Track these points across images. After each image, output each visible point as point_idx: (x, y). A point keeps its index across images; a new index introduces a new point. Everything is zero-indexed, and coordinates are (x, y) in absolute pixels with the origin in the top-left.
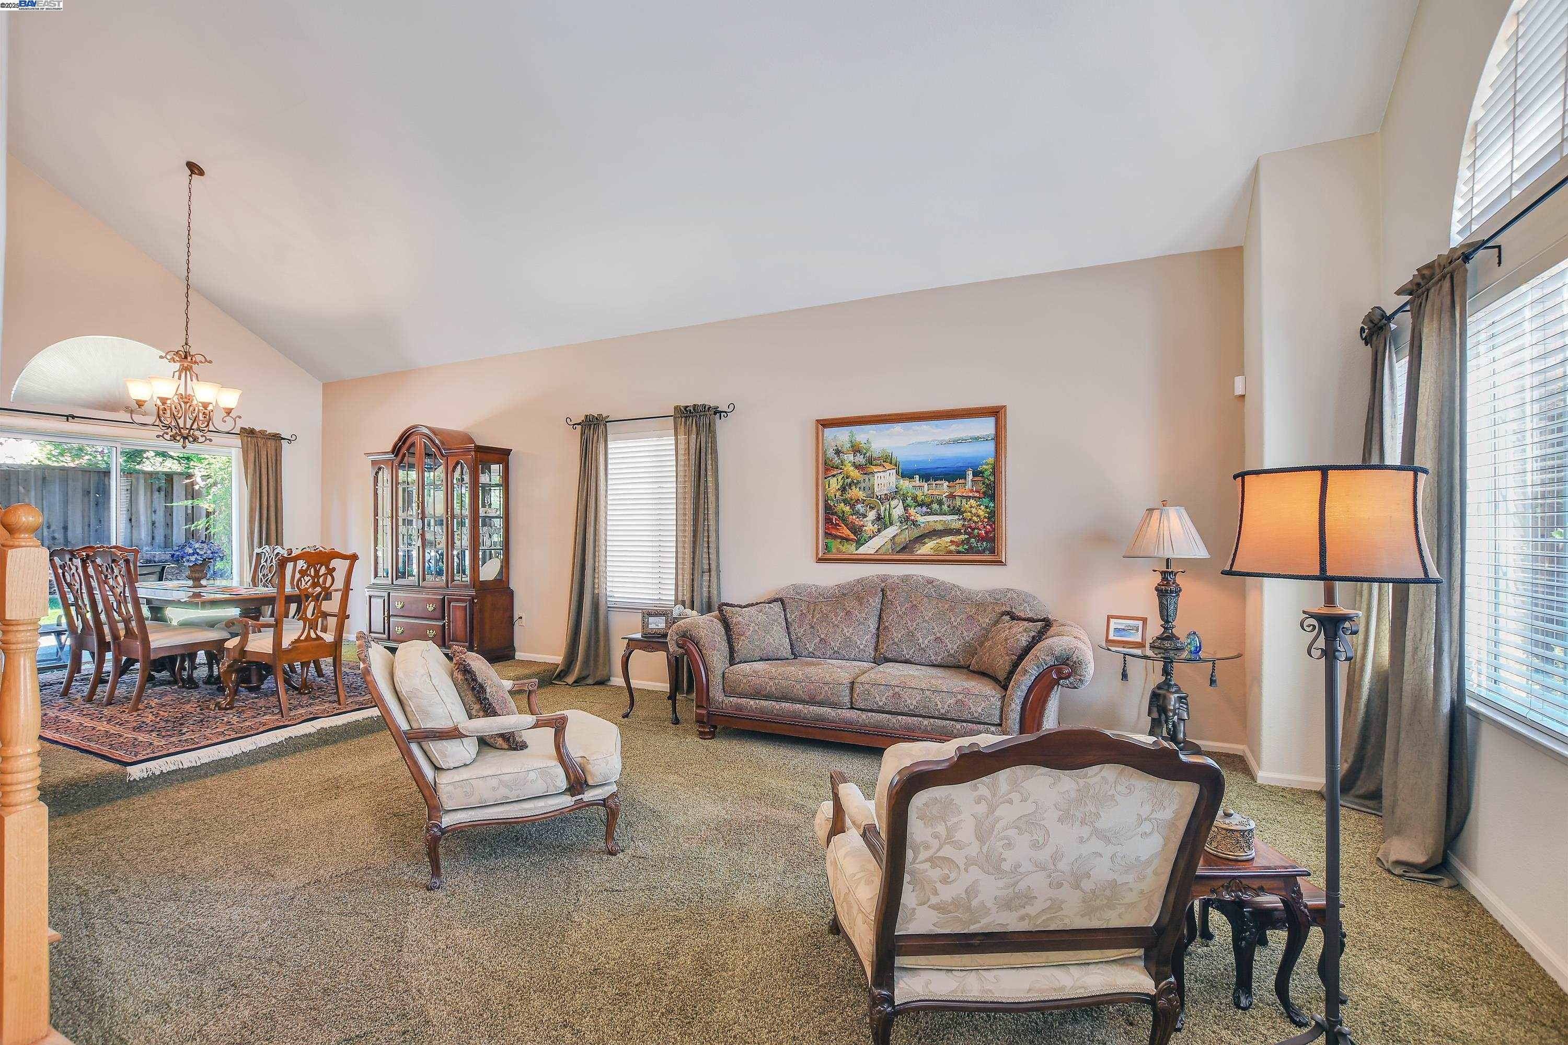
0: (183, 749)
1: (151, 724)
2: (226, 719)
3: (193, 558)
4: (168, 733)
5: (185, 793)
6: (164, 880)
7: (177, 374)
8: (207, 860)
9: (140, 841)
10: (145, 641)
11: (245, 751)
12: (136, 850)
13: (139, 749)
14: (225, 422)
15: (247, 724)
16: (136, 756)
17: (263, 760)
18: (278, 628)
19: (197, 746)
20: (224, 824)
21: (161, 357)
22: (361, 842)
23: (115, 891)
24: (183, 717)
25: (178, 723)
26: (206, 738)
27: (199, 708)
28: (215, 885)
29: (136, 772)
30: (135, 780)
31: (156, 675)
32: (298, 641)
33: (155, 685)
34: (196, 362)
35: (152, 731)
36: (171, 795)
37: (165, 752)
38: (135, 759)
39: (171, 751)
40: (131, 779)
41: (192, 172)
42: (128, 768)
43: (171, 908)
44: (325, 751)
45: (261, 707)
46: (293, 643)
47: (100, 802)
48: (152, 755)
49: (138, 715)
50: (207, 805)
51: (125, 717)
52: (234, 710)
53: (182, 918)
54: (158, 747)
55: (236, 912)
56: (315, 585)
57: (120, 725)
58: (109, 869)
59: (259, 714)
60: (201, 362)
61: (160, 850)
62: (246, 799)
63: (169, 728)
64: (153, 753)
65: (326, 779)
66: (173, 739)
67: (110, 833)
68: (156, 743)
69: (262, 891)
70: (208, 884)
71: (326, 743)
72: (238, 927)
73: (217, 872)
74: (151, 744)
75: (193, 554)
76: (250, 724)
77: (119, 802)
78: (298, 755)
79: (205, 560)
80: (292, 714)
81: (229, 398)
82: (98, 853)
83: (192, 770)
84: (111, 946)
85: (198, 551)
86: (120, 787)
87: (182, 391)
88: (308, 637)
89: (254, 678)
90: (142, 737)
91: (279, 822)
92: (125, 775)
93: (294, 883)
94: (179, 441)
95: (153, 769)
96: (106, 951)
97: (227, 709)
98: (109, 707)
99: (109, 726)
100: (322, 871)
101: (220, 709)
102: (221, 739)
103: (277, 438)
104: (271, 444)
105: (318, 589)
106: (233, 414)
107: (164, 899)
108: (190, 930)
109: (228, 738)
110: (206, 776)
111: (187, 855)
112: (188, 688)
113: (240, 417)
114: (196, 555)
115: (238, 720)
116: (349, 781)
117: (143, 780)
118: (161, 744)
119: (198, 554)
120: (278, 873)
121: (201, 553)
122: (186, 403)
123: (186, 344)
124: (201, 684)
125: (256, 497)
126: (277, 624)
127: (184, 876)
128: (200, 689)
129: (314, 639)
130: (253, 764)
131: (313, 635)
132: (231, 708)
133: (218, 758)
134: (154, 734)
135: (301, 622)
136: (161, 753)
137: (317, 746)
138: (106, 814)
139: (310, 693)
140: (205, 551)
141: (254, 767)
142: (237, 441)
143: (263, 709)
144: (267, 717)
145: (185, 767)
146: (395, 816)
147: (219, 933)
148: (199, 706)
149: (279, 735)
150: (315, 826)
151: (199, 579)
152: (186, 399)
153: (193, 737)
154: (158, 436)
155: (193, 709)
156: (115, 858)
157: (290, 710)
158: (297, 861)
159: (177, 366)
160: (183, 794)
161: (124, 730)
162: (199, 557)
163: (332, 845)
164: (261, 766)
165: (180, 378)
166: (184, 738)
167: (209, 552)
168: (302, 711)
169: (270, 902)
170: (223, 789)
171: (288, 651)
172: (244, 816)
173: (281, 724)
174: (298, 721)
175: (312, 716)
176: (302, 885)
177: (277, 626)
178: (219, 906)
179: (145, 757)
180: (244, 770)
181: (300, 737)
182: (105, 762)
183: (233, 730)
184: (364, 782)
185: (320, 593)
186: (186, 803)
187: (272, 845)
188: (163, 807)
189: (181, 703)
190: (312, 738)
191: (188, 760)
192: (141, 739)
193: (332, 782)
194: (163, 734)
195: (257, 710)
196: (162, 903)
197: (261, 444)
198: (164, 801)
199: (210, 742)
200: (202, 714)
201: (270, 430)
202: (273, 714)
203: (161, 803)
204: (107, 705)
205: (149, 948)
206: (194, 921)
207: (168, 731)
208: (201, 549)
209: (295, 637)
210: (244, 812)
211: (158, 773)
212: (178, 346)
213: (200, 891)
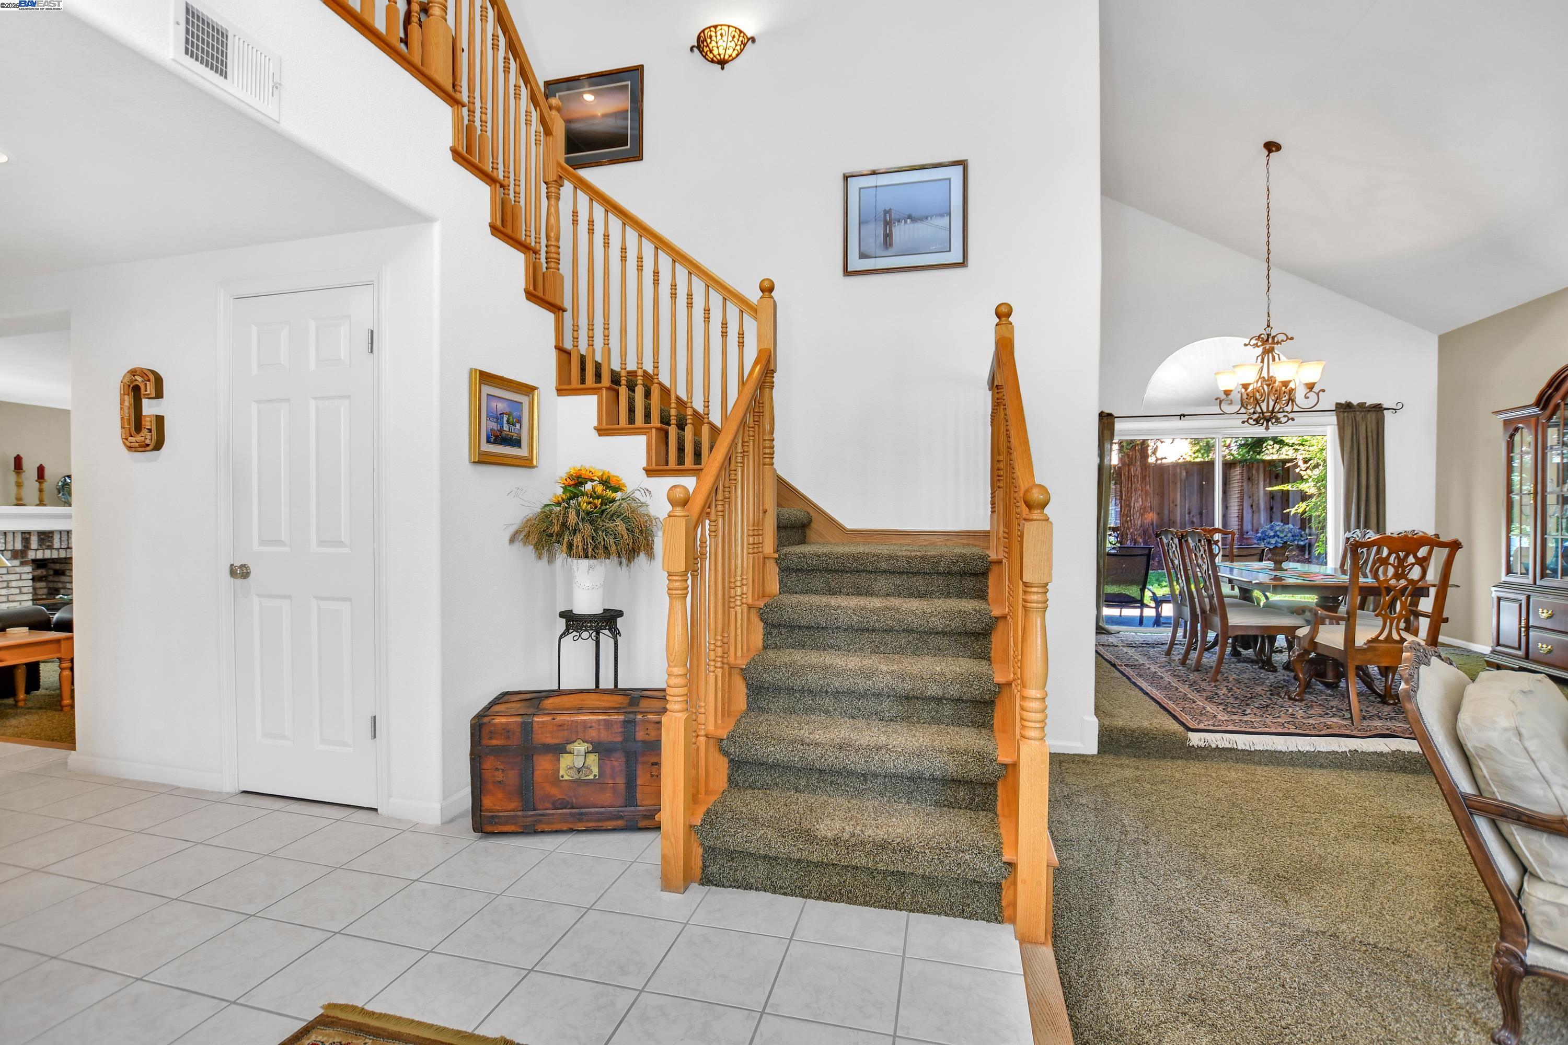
0: (1240, 729)
1: (1222, 697)
2: (1290, 710)
3: (1273, 541)
4: (1233, 710)
5: (1234, 773)
6: (1186, 853)
7: (1260, 358)
8: (1229, 852)
9: (1181, 806)
10: (1224, 618)
11: (1302, 750)
12: (1175, 812)
13: (1204, 718)
14: (1308, 398)
15: (1311, 721)
16: (1198, 724)
17: (1322, 766)
18: (1350, 622)
19: (1253, 730)
20: (1259, 821)
21: (1245, 345)
22: (1409, 914)
23: (1146, 843)
24: (1251, 698)
25: (1246, 702)
26: (1265, 725)
27: (1269, 693)
28: (1228, 881)
29: (1195, 739)
30: (1193, 746)
31: (1243, 652)
32: (1375, 640)
33: (1239, 662)
34: (1278, 343)
35: (1221, 704)
36: (1222, 772)
37: (1224, 728)
38: (1197, 727)
39: (1230, 728)
40: (1191, 745)
41: (1270, 151)
42: (1190, 734)
43: (1182, 882)
44: (1399, 780)
45: (1332, 707)
46: (1369, 642)
47: (1165, 757)
48: (1211, 728)
49: (1215, 686)
50: (1250, 794)
51: (1204, 685)
52: (1303, 703)
53: (1187, 898)
54: (1219, 721)
55: (1236, 922)
56: (1397, 576)
57: (1198, 691)
58: (1150, 820)
59: (1327, 714)
60: (1283, 341)
61: (1194, 822)
62: (1289, 802)
63: (1236, 705)
64: (1214, 725)
65: (1388, 814)
66: (1235, 717)
67: (1162, 787)
68: (1219, 717)
69: (1270, 913)
70: (1221, 877)
71: (1403, 770)
72: (1231, 939)
73: (1234, 869)
74: (1215, 716)
75: (1274, 536)
76: (1314, 722)
77: (1180, 762)
78: (1363, 773)
79: (1285, 543)
80: (1365, 724)
81: (1311, 372)
82: (1147, 802)
83: (1246, 753)
84: (1125, 893)
85: (1278, 533)
86: (1181, 748)
87: (1265, 374)
88: (1389, 638)
89: (1330, 674)
90: (1211, 708)
91: (1316, 843)
92: (1187, 739)
93: (1306, 923)
94: (1262, 424)
95: (1210, 741)
96: (1120, 894)
97: (1296, 700)
98: (1195, 673)
99: (1189, 690)
100: (1344, 926)
101: (1290, 698)
102: (1280, 730)
103: (1378, 409)
104: (1371, 417)
105: (1403, 582)
106: (1316, 389)
107: (1179, 871)
108: (1189, 915)
109: (1286, 731)
110: (1259, 763)
111: (1214, 837)
112: (1267, 670)
113: (1323, 391)
114: (1276, 538)
115: (1304, 714)
116: (1419, 829)
117: (1199, 748)
118: (1223, 719)
119: (1278, 536)
120: (1294, 902)
121: (1282, 535)
122: (1268, 385)
123: (1268, 326)
124: (1280, 669)
125: (1353, 477)
126: (1349, 617)
127: (1203, 857)
128: (1278, 674)
129: (1396, 642)
130: (1309, 766)
131: (1396, 637)
132: (1301, 700)
133: (1273, 749)
134: (1221, 707)
135: (1380, 619)
136: (1219, 728)
137: (1390, 770)
138: (1168, 769)
139: (1395, 704)
140: (1285, 533)
141: (1310, 771)
142: (1333, 419)
143: (1334, 709)
144: (1334, 720)
145: (1239, 748)
146: (1472, 902)
147: (1212, 935)
148: (1271, 690)
149: (1342, 744)
150: (1356, 866)
151: (1281, 562)
152: (1270, 381)
153: (1253, 720)
154: (1243, 422)
155: (1264, 692)
156: (1158, 812)
157: (1364, 718)
158: (1319, 899)
159: (1259, 350)
160: (1233, 775)
161: (1198, 697)
162: (1279, 540)
163: (1369, 900)
164: (1318, 772)
165: (1262, 361)
166: (1245, 718)
167: (1290, 535)
168: (1378, 723)
169: (1273, 930)
170: (1270, 783)
171: (1361, 650)
172: (1281, 821)
173: (1348, 732)
174: (1369, 734)
175: (1388, 732)
176: (1315, 930)
177: (1349, 620)
178: (1224, 906)
179: (1205, 728)
180: (1298, 770)
181: (1369, 754)
182: (1174, 721)
183: (1294, 724)
184: (1439, 836)
185: (1405, 588)
186: (1232, 784)
187: (1298, 866)
188: (1211, 781)
189: (1255, 683)
190: (1383, 759)
191: (1243, 742)
192: (1208, 709)
193: (1395, 821)
194: (1229, 710)
195: (1327, 709)
196: (1176, 874)
197: (1359, 418)
198: (1214, 775)
199: (1267, 730)
200: (1270, 699)
201: (1370, 401)
202: (1344, 718)
203: (1211, 776)
204: (1194, 671)
205: (1151, 912)
206: (1195, 908)
207: (1234, 707)
208: (1282, 532)
209: (1372, 634)
210: (1282, 816)
211: (1214, 746)
212: (1260, 330)
213: (1212, 880)
